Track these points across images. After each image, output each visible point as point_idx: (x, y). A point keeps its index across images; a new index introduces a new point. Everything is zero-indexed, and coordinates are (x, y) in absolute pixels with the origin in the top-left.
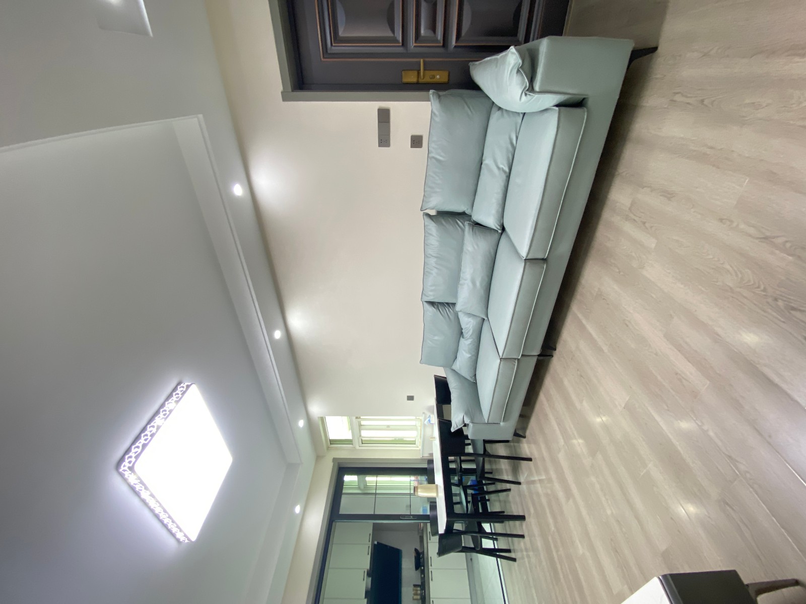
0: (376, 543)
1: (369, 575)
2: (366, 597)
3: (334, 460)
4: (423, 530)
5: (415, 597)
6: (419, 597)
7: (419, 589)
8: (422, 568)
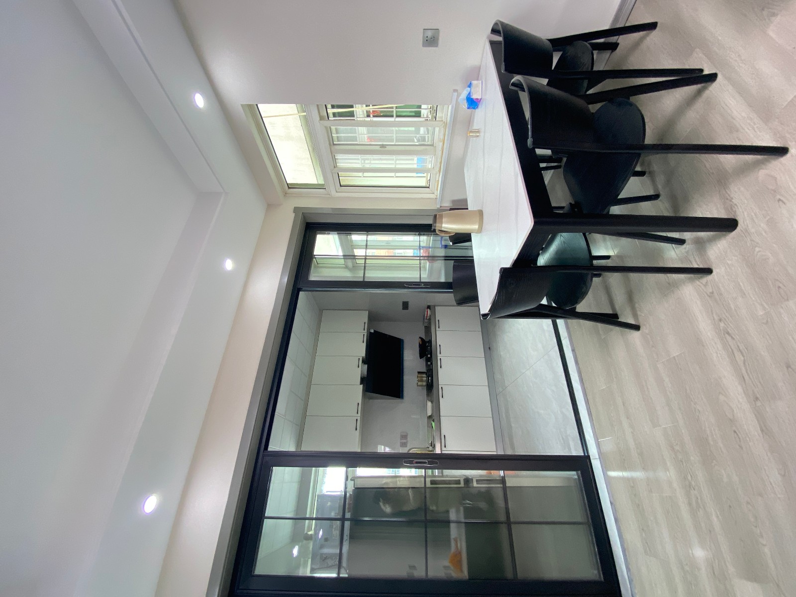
0: (372, 331)
1: (364, 362)
2: (361, 384)
3: (296, 210)
4: (430, 319)
5: (420, 383)
6: (424, 384)
7: (425, 375)
8: (429, 356)
